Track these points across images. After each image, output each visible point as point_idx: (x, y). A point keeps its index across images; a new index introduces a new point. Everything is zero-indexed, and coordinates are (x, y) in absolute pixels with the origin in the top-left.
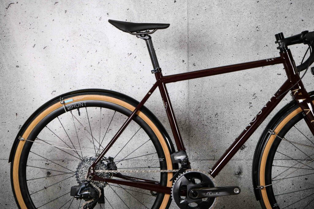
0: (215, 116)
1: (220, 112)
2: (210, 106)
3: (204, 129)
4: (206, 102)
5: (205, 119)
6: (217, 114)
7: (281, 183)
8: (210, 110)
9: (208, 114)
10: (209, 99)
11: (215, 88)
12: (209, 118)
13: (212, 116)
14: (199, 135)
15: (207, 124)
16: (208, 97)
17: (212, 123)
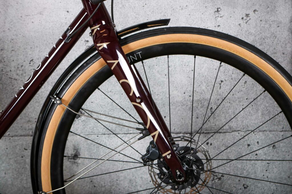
0: (30, 63)
1: (37, 57)
2: (20, 47)
3: (13, 86)
4: (12, 41)
5: (13, 69)
6: (32, 60)
7: (142, 171)
8: (20, 54)
9: (17, 60)
10: (17, 36)
11: (28, 17)
12: (19, 66)
13: (24, 64)
14: (5, 96)
15: (18, 77)
16: (15, 32)
17: (24, 75)
